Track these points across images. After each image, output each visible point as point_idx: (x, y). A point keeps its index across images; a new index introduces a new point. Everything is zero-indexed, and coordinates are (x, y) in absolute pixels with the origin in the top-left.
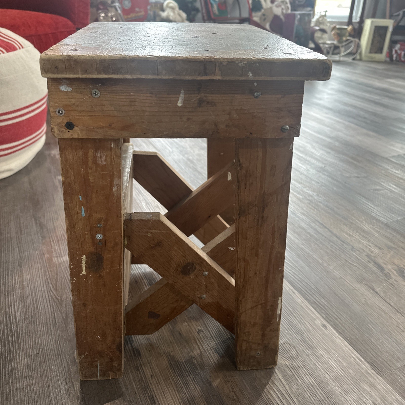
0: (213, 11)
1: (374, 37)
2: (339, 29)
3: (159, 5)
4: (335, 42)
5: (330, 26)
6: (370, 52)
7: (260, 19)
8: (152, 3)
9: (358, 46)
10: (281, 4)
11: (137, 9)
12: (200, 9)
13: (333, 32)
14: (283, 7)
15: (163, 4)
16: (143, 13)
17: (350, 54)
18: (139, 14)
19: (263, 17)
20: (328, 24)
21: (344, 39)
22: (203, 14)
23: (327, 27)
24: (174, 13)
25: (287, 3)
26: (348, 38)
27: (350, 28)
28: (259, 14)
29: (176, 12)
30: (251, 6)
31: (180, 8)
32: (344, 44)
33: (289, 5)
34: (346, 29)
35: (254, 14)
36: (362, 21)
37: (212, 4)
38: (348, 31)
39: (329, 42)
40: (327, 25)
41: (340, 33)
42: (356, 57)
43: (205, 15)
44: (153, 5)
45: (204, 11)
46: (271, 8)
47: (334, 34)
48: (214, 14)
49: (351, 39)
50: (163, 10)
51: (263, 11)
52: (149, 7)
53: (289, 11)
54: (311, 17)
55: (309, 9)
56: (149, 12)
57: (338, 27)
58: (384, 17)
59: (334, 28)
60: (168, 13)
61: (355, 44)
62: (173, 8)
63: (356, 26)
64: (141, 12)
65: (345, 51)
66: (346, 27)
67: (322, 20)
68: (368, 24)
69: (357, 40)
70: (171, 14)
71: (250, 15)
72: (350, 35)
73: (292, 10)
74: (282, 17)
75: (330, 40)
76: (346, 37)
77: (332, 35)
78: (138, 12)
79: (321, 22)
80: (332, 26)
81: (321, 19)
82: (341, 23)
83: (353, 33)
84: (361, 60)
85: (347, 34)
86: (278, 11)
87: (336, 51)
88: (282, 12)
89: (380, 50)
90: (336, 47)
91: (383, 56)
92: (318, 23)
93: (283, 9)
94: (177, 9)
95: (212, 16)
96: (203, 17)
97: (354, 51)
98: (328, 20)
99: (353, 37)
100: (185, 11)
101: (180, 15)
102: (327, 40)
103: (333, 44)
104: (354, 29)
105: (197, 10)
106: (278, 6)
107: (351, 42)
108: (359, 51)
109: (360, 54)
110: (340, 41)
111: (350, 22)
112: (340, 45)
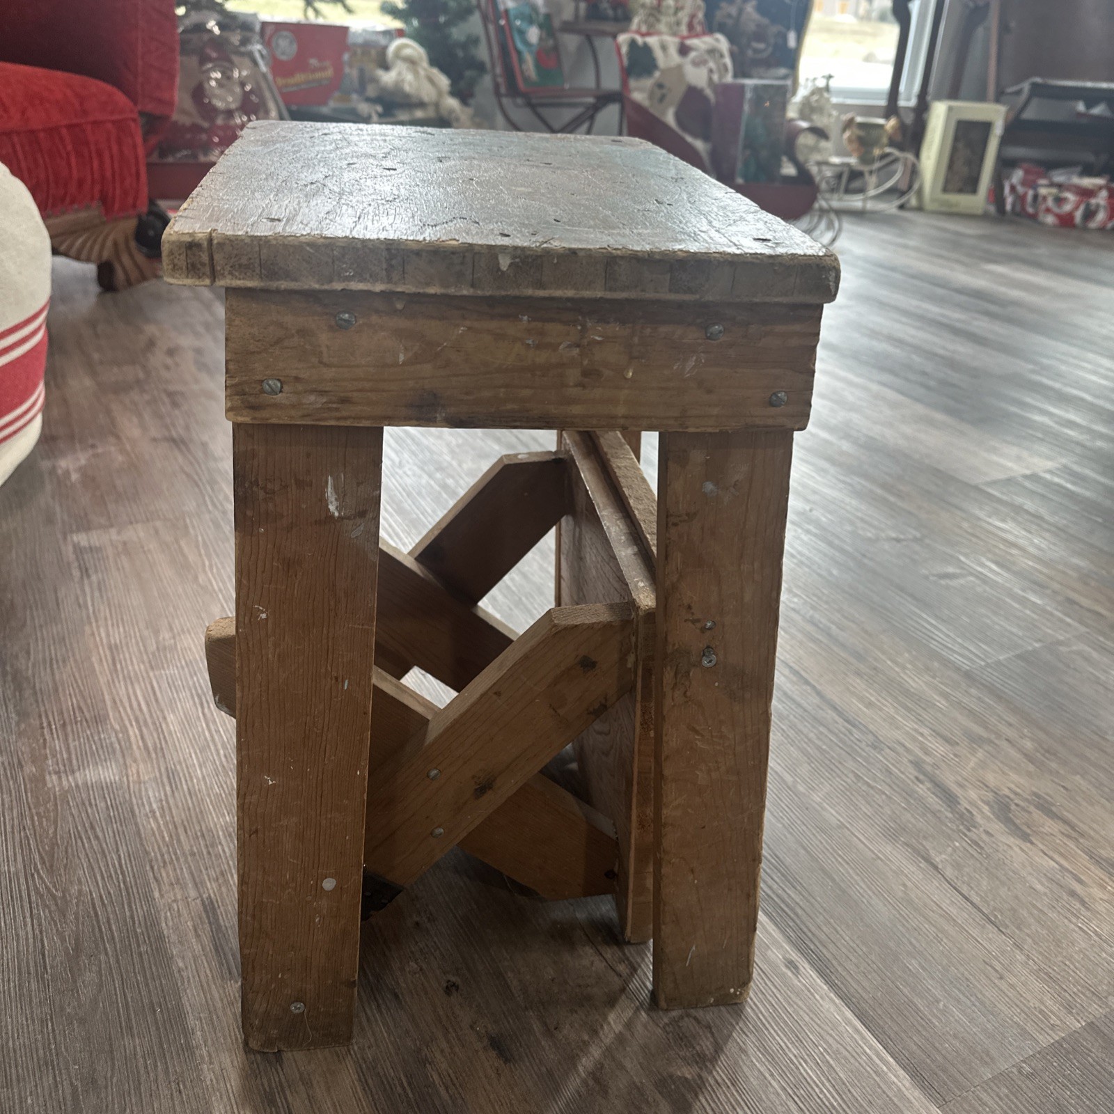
0: (522, 72)
1: (954, 150)
2: (862, 126)
3: (373, 52)
4: (853, 161)
5: (838, 117)
6: (945, 190)
7: (651, 97)
8: (355, 45)
9: (914, 172)
10: (706, 57)
11: (313, 62)
12: (488, 65)
13: (847, 134)
14: (712, 65)
15: (385, 48)
16: (329, 73)
17: (892, 191)
18: (318, 75)
19: (658, 93)
20: (835, 113)
21: (877, 152)
22: (494, 77)
23: (832, 120)
24: (416, 73)
25: (722, 56)
26: (888, 150)
27: (891, 124)
28: (648, 83)
29: (422, 73)
30: (626, 61)
31: (434, 62)
32: (877, 165)
33: (728, 60)
34: (881, 126)
35: (633, 83)
36: (922, 108)
37: (519, 53)
38: (886, 131)
39: (836, 160)
40: (830, 115)
41: (865, 138)
42: (908, 201)
43: (500, 80)
44: (359, 51)
45: (498, 70)
46: (679, 68)
47: (850, 140)
48: (526, 79)
49: (896, 153)
50: (386, 67)
51: (657, 74)
52: (346, 57)
53: (729, 78)
54: (788, 96)
55: (782, 71)
56: (347, 70)
57: (859, 119)
58: (981, 97)
59: (850, 123)
60: (399, 74)
61: (905, 165)
62: (411, 62)
63: (909, 119)
64: (323, 69)
65: (878, 186)
66: (881, 121)
67: (817, 101)
68: (939, 115)
69: (910, 156)
70: (409, 77)
71: (625, 83)
72: (892, 143)
73: (736, 76)
74: (709, 92)
75: (839, 153)
76: (882, 147)
77: (845, 142)
78: (314, 70)
79: (815, 105)
80: (845, 117)
81: (815, 98)
82: (868, 110)
83: (899, 138)
84: (920, 209)
85: (885, 140)
86: (697, 77)
87: (856, 184)
88: (710, 80)
89: (971, 185)
90: (855, 175)
91: (978, 201)
92: (808, 109)
93: (711, 71)
94: (425, 64)
95: (521, 85)
96: (497, 86)
97: (903, 186)
98: (834, 100)
99: (901, 148)
100: (444, 70)
101: (431, 80)
102: (830, 155)
103: (848, 165)
104: (902, 127)
105: (481, 67)
106: (697, 63)
107: (896, 160)
108: (916, 186)
109: (920, 193)
110: (866, 159)
111: (892, 108)
112: (865, 169)
